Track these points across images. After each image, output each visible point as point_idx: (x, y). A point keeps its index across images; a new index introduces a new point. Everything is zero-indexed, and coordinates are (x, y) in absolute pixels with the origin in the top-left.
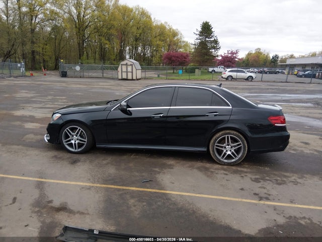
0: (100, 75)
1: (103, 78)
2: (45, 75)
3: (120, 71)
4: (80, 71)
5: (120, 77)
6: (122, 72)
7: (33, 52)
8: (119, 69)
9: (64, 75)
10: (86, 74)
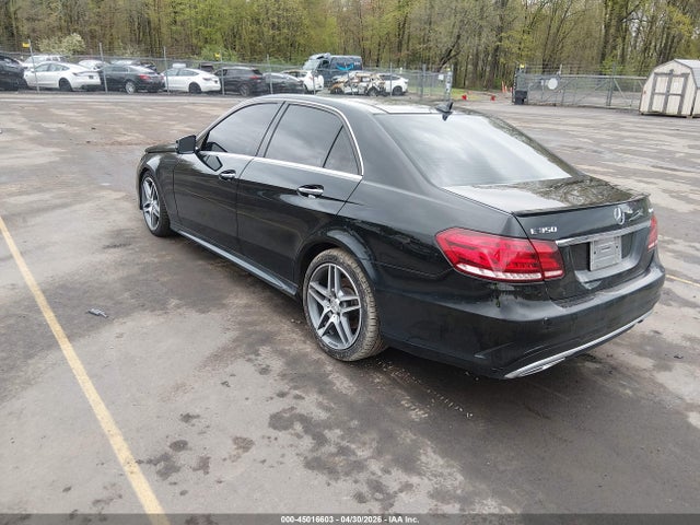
0: (602, 101)
1: (608, 108)
2: (493, 98)
3: (649, 93)
4: (555, 91)
5: (645, 108)
6: (653, 94)
7: (497, 49)
8: (648, 87)
9: (520, 99)
10: (569, 99)
